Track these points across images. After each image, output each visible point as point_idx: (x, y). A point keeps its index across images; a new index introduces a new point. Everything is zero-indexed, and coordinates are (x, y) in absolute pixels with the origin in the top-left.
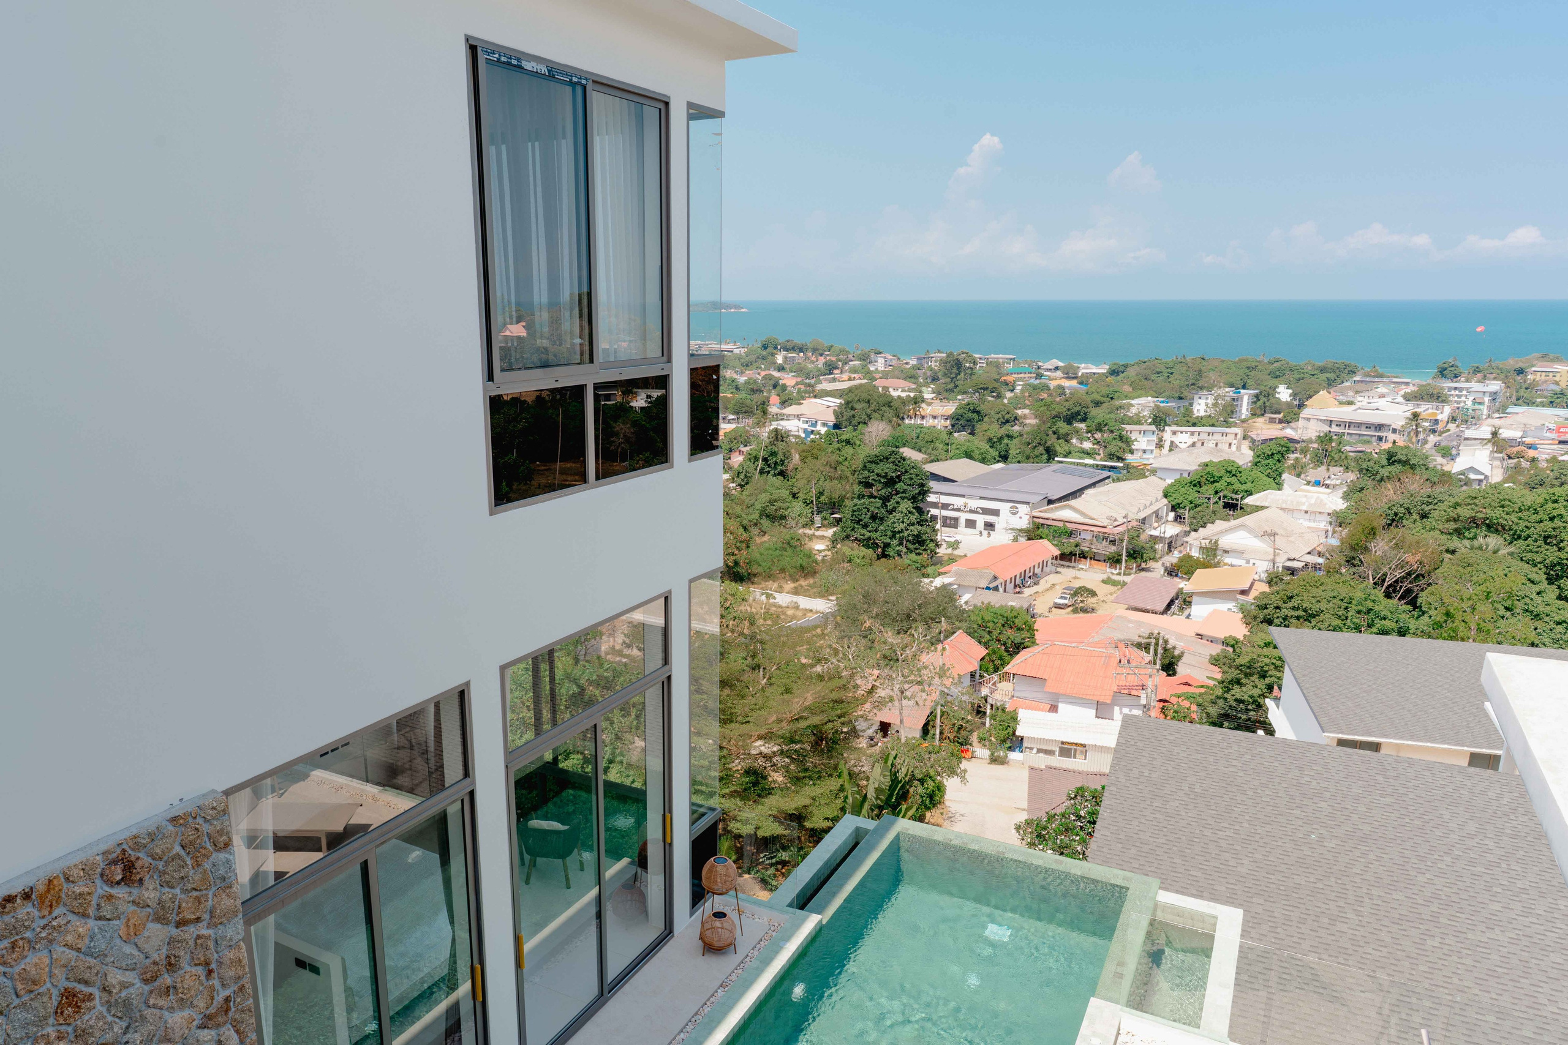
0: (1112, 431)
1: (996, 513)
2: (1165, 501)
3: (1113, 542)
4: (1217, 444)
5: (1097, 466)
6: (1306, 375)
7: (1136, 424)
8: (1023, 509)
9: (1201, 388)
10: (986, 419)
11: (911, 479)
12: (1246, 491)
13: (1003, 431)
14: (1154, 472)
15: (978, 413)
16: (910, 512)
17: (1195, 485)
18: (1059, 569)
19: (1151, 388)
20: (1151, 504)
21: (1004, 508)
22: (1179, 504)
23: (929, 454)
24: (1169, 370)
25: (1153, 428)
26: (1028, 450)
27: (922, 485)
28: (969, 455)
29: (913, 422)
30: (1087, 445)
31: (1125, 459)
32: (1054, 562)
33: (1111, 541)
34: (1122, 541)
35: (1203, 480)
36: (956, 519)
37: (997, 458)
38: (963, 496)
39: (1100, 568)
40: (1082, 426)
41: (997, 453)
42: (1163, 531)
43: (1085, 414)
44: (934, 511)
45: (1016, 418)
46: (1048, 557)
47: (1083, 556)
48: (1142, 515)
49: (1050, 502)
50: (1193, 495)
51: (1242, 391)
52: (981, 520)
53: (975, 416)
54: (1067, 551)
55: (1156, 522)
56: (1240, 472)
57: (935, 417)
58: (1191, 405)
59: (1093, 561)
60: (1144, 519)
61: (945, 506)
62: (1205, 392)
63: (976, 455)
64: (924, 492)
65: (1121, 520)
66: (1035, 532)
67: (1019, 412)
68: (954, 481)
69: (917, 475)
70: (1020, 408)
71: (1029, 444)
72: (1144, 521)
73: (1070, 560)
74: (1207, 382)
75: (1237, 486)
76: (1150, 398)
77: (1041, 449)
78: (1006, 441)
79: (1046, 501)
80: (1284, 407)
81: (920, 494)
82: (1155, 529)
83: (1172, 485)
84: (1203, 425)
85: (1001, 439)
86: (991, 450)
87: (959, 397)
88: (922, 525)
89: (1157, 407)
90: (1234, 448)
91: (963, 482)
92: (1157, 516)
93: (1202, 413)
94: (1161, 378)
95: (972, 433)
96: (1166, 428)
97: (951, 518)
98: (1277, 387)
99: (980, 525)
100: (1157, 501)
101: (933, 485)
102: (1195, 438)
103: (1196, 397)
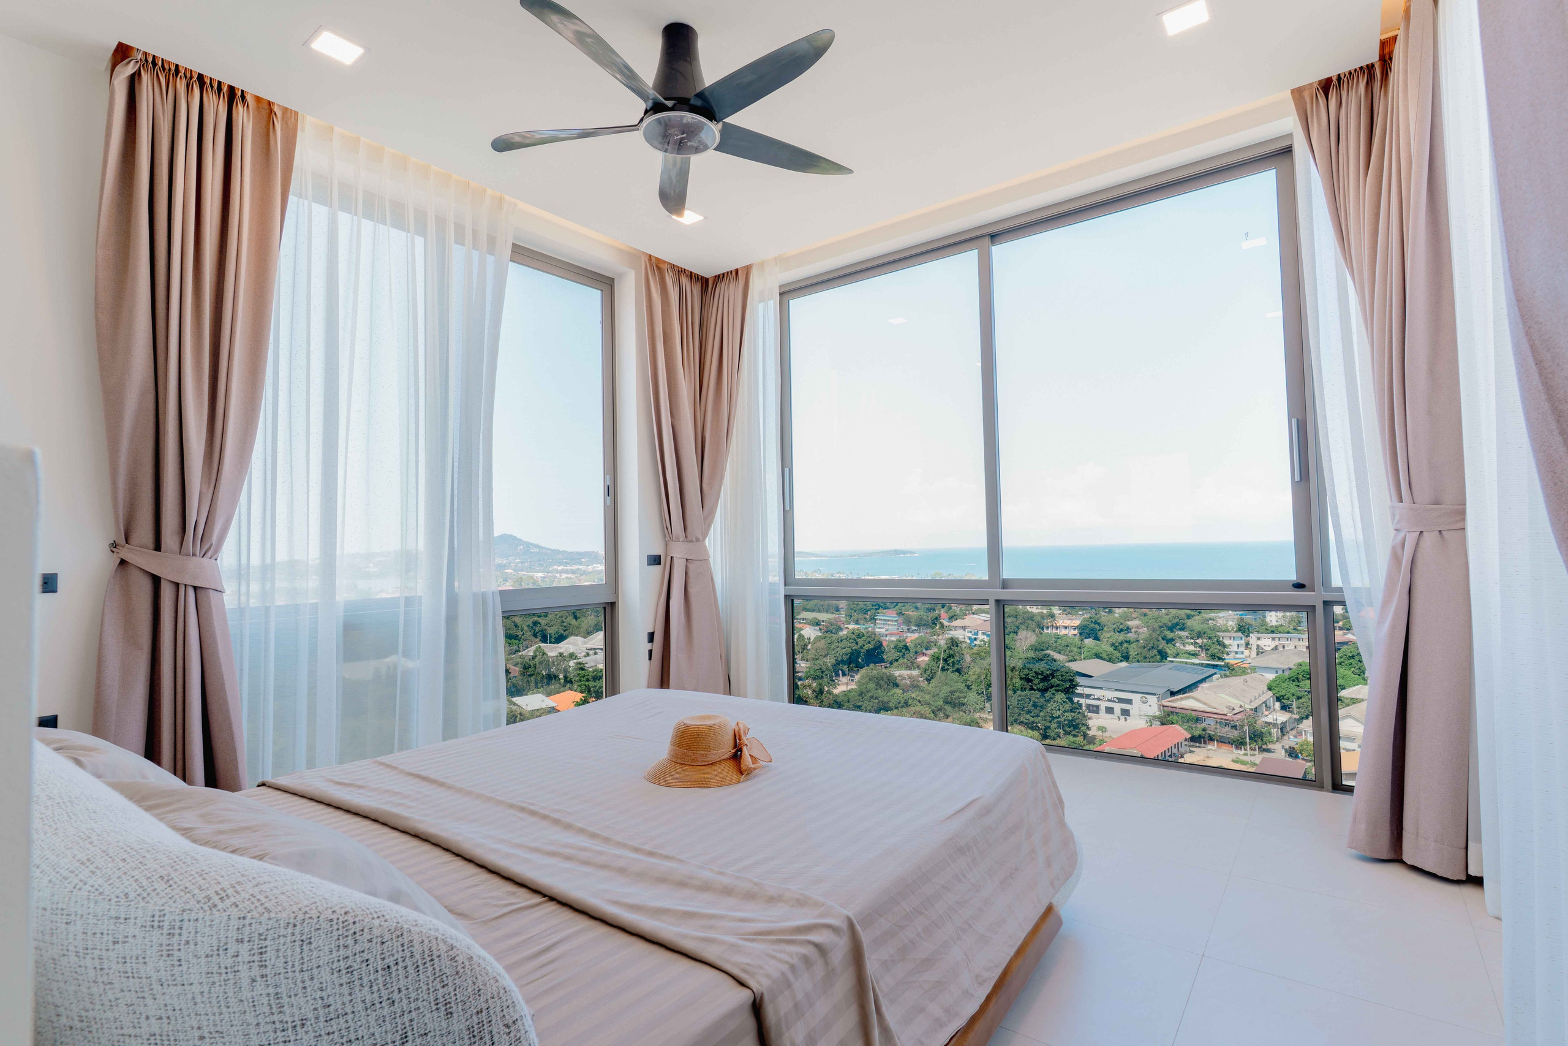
0: (1210, 638)
1: (1129, 702)
2: (1270, 693)
3: (1235, 727)
4: (1295, 647)
5: (1202, 664)
8: (1153, 700)
10: (1105, 629)
11: (1062, 676)
13: (1121, 637)
14: (1254, 669)
15: (1099, 624)
16: (1064, 702)
17: (1293, 681)
18: (1192, 749)
20: (1259, 696)
21: (1136, 698)
22: (1283, 696)
23: (1067, 655)
25: (1240, 634)
26: (1145, 652)
27: (1071, 681)
28: (1098, 656)
29: (1049, 631)
30: (1191, 648)
31: (1225, 659)
32: (1186, 743)
33: (1232, 727)
34: (1242, 726)
35: (1300, 676)
36: (1097, 707)
37: (1120, 658)
38: (1101, 688)
39: (1227, 748)
40: (1184, 634)
41: (1120, 654)
42: (1275, 717)
43: (1183, 624)
44: (1082, 701)
45: (1128, 628)
46: (1181, 739)
47: (1211, 739)
48: (1254, 705)
49: (1173, 694)
50: (1293, 689)
52: (1118, 707)
53: (1097, 626)
54: (1197, 733)
55: (1266, 710)
57: (1066, 628)
59: (1220, 744)
60: (1256, 708)
61: (1088, 696)
63: (1104, 655)
64: (1073, 686)
65: (1238, 710)
66: (1167, 718)
67: (1129, 623)
68: (1092, 677)
69: (1067, 673)
70: (1128, 620)
71: (1144, 648)
72: (1256, 710)
73: (1200, 743)
77: (1155, 651)
78: (1126, 645)
79: (1169, 693)
80: (1340, 618)
81: (1070, 687)
82: (1266, 716)
83: (1274, 681)
85: (1121, 644)
86: (1115, 652)
87: (1080, 613)
88: (1074, 712)
89: (1242, 619)
91: (1098, 677)
92: (1266, 706)
93: (1274, 623)
95: (1097, 639)
96: (1251, 635)
97: (1093, 706)
99: (1117, 711)
100: (1263, 693)
101: (1078, 679)
102: (1277, 642)
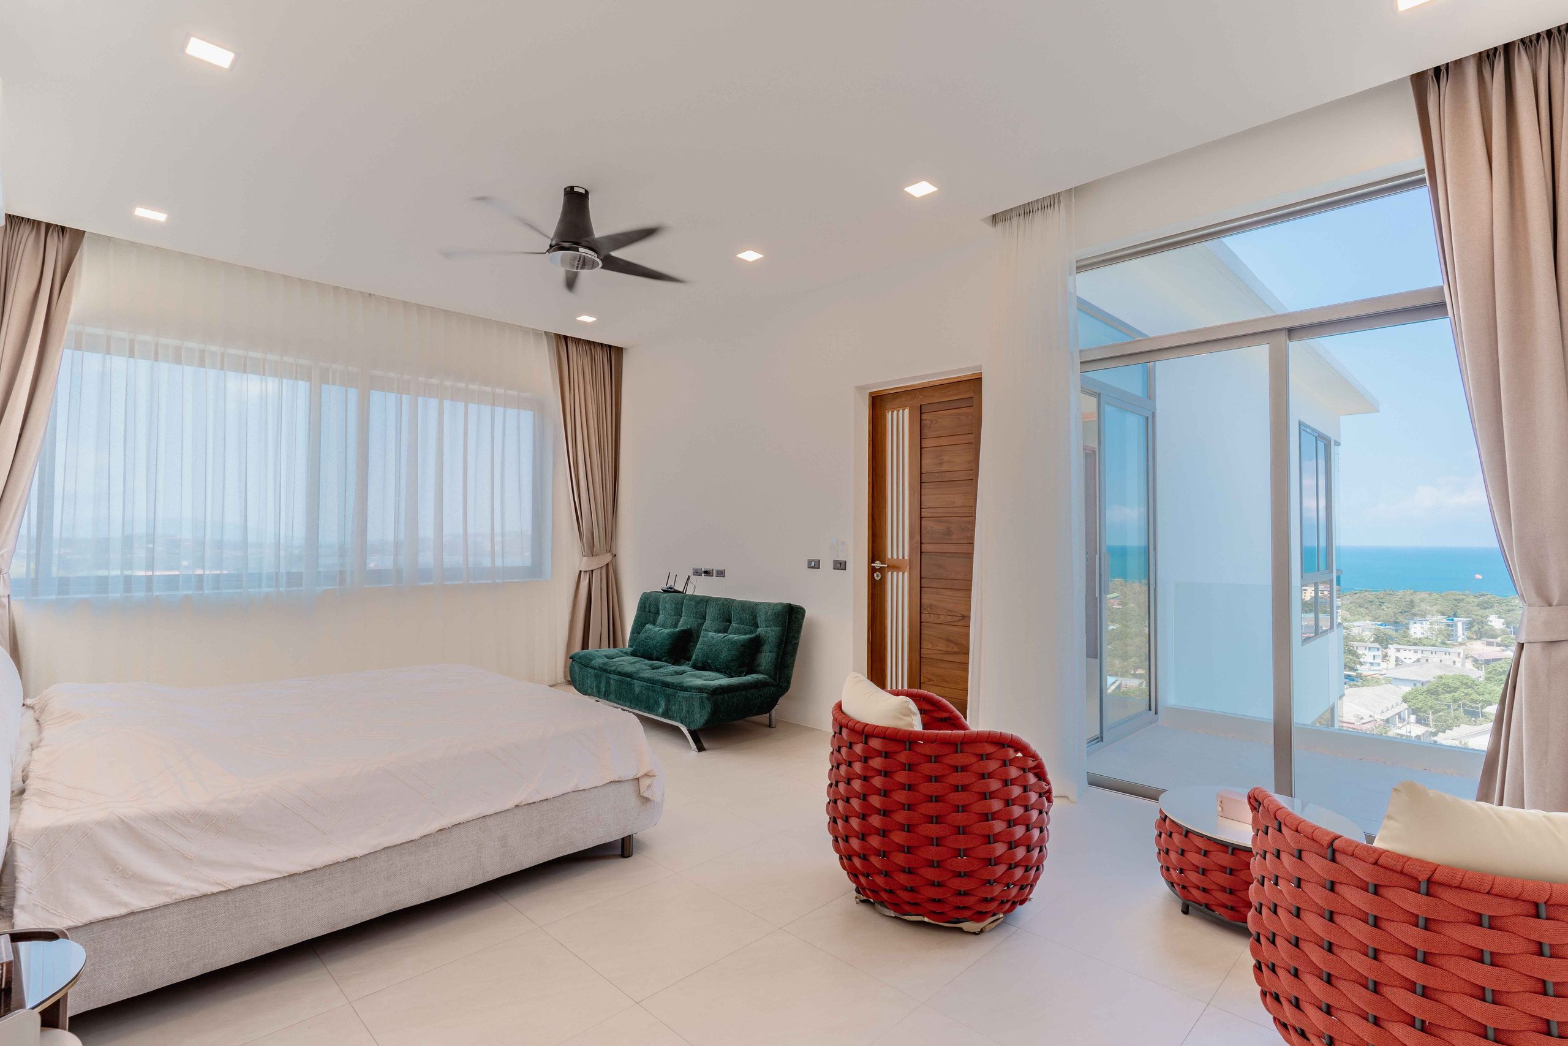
6: (1515, 608)
7: (1359, 641)
9: (1415, 615)
12: (1484, 701)
19: (1366, 614)
24: (1380, 600)
51: (1455, 619)
56: (1477, 685)
58: (1408, 628)
62: (1418, 618)
74: (1419, 611)
75: (1475, 697)
76: (1368, 622)
84: (1424, 645)
90: (1458, 665)
94: (1374, 606)
98: (1487, 616)
103: (1411, 622)
